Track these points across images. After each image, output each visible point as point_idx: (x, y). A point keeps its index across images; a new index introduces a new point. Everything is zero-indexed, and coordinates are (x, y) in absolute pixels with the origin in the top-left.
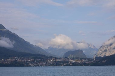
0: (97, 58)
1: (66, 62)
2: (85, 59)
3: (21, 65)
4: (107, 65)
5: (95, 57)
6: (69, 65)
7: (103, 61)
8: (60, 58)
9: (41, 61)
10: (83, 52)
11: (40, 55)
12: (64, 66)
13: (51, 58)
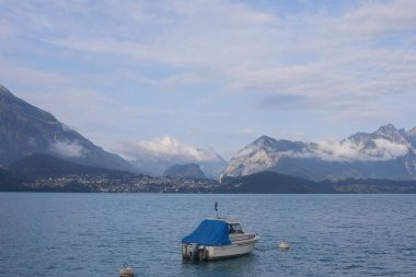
0: (225, 179)
1: (169, 185)
2: (204, 180)
3: (85, 189)
4: (244, 192)
5: (222, 176)
6: (174, 192)
7: (237, 186)
8: (157, 178)
9: (122, 182)
10: (201, 167)
11: (119, 172)
12: (164, 192)
13: (141, 176)
